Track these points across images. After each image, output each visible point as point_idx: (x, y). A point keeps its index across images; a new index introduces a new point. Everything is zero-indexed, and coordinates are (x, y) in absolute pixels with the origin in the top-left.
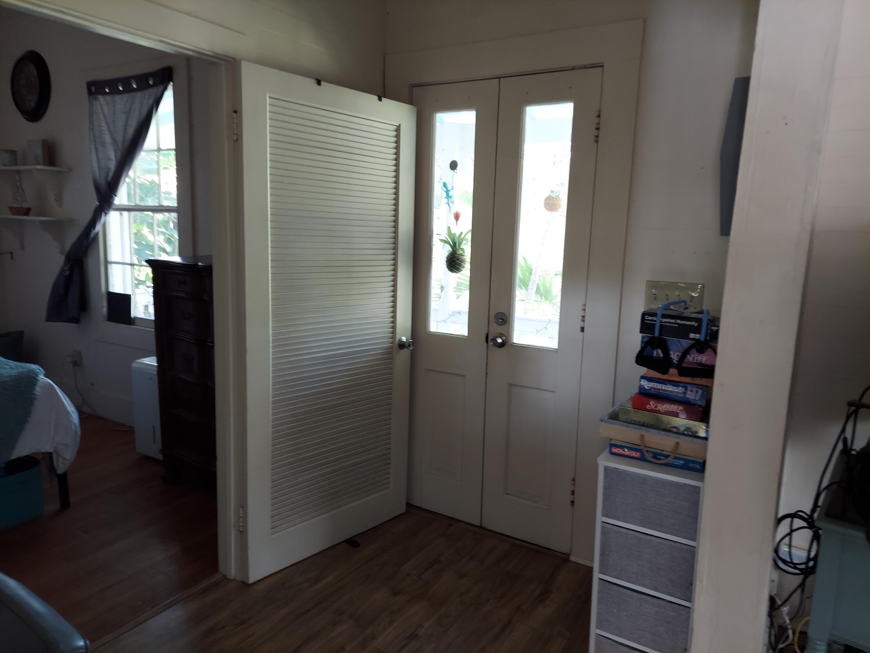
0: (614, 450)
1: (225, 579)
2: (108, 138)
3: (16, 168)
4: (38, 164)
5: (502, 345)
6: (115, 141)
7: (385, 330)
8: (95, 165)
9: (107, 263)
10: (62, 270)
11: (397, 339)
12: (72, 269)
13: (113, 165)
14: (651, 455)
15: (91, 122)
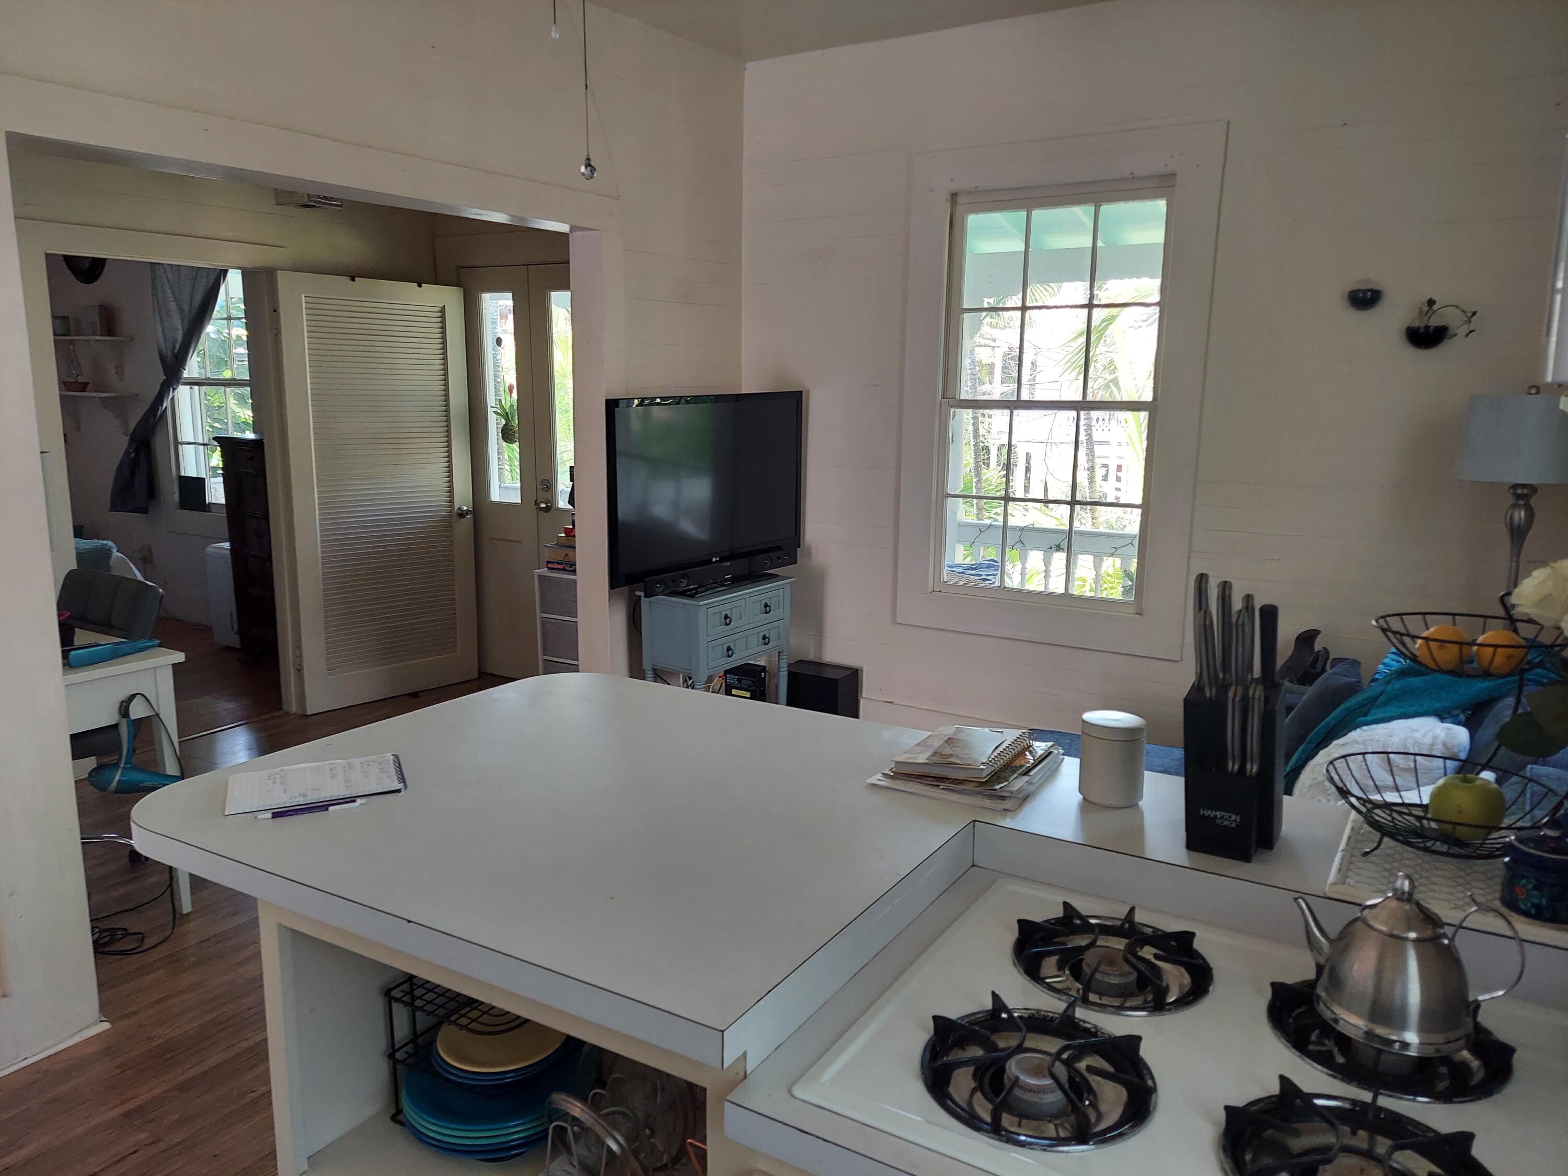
0: (550, 566)
1: (287, 714)
2: (173, 305)
3: (70, 338)
4: (94, 334)
5: (547, 509)
6: (181, 310)
7: (441, 499)
8: (160, 334)
9: (177, 443)
10: (127, 452)
11: (456, 508)
12: (137, 451)
13: (180, 336)
14: (568, 566)
15: (154, 289)
